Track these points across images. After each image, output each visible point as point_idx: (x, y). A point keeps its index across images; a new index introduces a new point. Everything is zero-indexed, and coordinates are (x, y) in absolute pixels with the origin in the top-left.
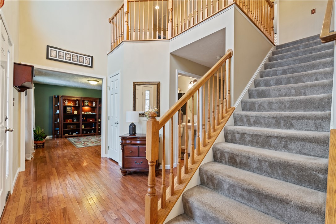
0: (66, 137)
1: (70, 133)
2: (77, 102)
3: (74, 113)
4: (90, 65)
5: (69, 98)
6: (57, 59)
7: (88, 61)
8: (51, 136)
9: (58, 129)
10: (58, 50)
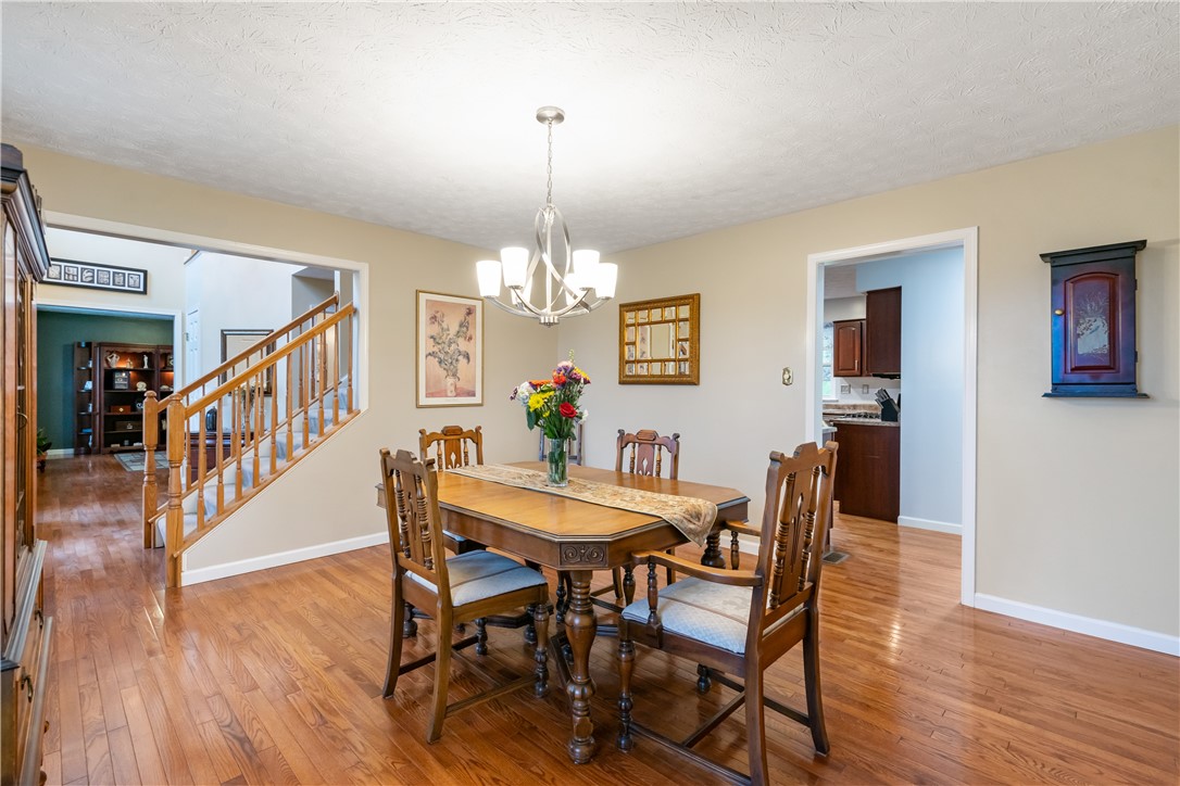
0: (112, 453)
1: (126, 442)
2: (146, 359)
3: (136, 388)
4: (141, 289)
5: (120, 350)
6: (62, 281)
7: (135, 281)
8: (71, 451)
9: (90, 431)
10: (63, 264)
